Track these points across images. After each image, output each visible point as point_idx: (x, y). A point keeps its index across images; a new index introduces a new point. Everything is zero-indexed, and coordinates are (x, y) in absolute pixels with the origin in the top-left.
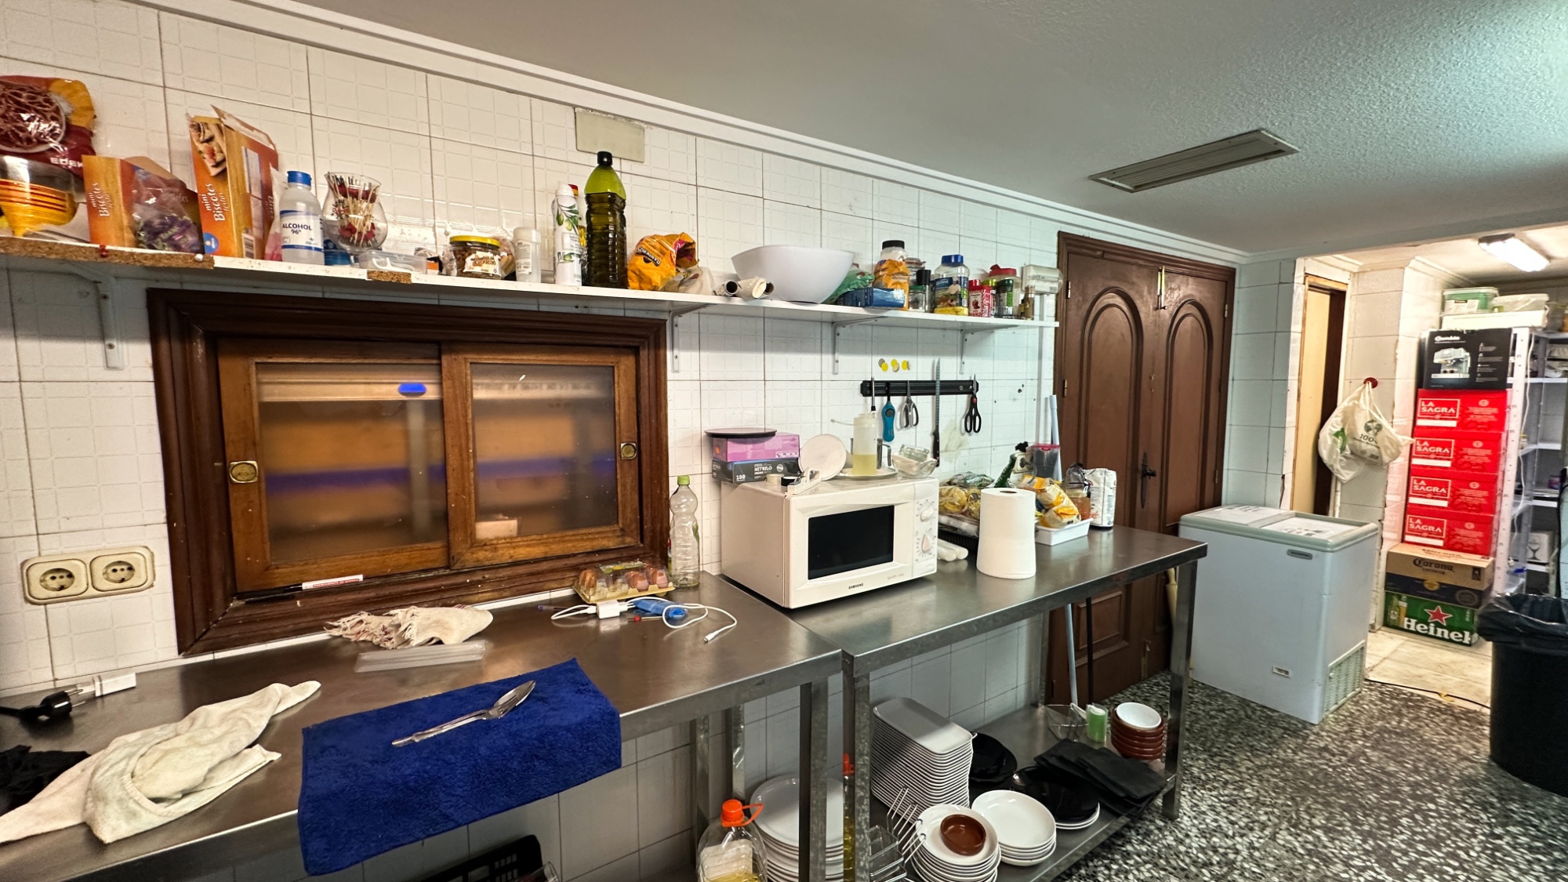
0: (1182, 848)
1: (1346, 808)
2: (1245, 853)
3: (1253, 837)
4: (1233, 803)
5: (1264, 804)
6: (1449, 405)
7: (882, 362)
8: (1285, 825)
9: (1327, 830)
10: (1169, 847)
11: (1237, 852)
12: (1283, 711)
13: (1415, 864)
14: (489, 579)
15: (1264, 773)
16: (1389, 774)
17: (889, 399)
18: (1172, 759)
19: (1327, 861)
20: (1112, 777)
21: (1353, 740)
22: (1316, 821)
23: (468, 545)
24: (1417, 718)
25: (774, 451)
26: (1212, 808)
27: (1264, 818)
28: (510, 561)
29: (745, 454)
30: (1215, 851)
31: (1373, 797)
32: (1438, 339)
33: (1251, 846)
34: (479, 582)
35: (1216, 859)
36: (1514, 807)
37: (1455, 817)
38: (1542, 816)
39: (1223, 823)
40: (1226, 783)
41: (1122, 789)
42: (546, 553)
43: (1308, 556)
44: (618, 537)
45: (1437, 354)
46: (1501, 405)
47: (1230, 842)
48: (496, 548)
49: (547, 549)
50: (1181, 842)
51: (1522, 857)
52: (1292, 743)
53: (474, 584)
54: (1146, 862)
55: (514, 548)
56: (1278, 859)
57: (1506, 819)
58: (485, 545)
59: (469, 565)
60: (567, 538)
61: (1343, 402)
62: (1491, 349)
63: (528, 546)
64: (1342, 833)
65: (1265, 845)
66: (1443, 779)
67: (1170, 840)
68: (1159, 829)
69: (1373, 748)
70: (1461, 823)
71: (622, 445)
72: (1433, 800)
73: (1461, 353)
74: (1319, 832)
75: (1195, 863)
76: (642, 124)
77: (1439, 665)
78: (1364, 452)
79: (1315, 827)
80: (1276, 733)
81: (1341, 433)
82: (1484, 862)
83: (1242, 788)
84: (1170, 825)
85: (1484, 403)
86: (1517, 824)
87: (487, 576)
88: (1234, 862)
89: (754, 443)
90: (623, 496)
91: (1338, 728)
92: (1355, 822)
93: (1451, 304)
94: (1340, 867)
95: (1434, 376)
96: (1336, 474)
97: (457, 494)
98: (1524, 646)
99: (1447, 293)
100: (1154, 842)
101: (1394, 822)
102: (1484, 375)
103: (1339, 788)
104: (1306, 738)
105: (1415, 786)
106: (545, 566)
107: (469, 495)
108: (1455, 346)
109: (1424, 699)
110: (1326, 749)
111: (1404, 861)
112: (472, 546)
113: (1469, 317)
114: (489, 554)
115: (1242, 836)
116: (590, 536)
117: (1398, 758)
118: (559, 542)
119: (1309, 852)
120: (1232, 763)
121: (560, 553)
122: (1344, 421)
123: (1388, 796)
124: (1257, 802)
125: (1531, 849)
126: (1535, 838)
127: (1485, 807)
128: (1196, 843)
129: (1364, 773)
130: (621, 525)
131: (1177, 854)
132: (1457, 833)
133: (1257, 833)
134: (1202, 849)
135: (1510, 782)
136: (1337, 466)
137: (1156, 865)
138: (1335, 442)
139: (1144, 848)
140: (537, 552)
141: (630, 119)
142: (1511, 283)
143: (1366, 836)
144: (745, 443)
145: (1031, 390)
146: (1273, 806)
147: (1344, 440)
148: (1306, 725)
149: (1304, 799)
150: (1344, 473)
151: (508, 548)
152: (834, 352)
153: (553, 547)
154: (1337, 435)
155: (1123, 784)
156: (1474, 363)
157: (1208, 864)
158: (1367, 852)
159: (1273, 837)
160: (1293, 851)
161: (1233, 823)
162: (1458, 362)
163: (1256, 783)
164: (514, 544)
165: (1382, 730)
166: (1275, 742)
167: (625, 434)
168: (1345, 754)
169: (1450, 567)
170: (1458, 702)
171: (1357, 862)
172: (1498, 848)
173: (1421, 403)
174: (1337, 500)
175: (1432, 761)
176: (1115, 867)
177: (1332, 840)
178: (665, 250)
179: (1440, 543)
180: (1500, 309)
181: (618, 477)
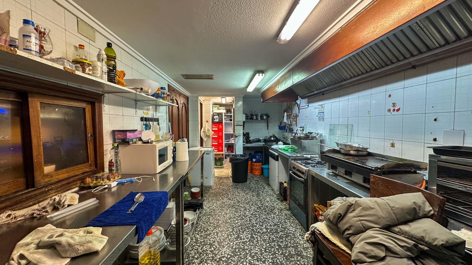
0: (207, 212)
1: (222, 195)
2: (215, 207)
3: (214, 205)
4: (209, 202)
5: (213, 200)
6: (216, 126)
7: (144, 112)
8: (217, 201)
9: (222, 199)
10: (205, 212)
11: (214, 208)
12: (207, 185)
13: (233, 198)
14: (54, 188)
15: (210, 195)
16: (224, 189)
17: (146, 122)
18: (202, 196)
19: (224, 203)
20: (196, 202)
21: (218, 186)
22: (220, 199)
23: (42, 176)
24: (223, 180)
25: (137, 135)
26: (207, 204)
27: (214, 202)
28: (57, 180)
29: (131, 136)
30: (211, 209)
31: (224, 192)
32: (214, 114)
33: (215, 206)
34: (51, 190)
35: (212, 210)
36: (237, 187)
37: (233, 191)
38: (240, 186)
39: (210, 205)
40: (206, 199)
41: (199, 203)
42: (69, 175)
43: (209, 154)
44: (89, 167)
45: (214, 117)
46: (222, 125)
47: (212, 207)
48: (52, 176)
49: (69, 174)
50: (206, 211)
51: (241, 192)
52: (211, 190)
53: (49, 190)
54: (203, 216)
55: (58, 175)
56: (219, 206)
57: (237, 188)
58: (48, 175)
59: (43, 184)
60: (75, 169)
61: (204, 126)
62: (221, 116)
63: (63, 174)
64: (224, 198)
65: (217, 205)
66: (229, 187)
67: (204, 211)
68: (202, 211)
69: (220, 186)
70: (234, 191)
71: (89, 135)
72: (230, 190)
73: (217, 117)
74: (221, 200)
75: (210, 212)
76: (95, 30)
77: (221, 171)
78: (207, 135)
79: (221, 199)
80: (208, 189)
81: (204, 132)
82: (238, 194)
83: (209, 199)
84: (203, 209)
85: (220, 125)
86: (239, 188)
87: (53, 187)
88: (214, 209)
89: (133, 133)
90: (90, 152)
91: (215, 185)
92: (224, 196)
93: (214, 108)
94: (226, 203)
95: (214, 121)
96: (203, 139)
97: (37, 156)
98: (235, 162)
99: (213, 106)
100: (203, 213)
101: (228, 194)
102: (220, 120)
103: (220, 193)
104: (212, 188)
105: (227, 189)
106: (71, 180)
107: (41, 156)
108: (217, 115)
109: (222, 177)
110: (215, 189)
111: (232, 198)
112: (43, 177)
113: (216, 111)
114: (50, 179)
115: (213, 205)
116: (82, 168)
117: (224, 186)
118: (73, 171)
119: (222, 203)
120: (205, 196)
121: (73, 175)
122: (204, 129)
123: (226, 191)
124: (212, 200)
125: (241, 191)
126: (241, 189)
127: (235, 188)
128: (208, 210)
129: (221, 190)
130: (90, 163)
131: (207, 213)
132: (234, 192)
133: (215, 204)
134: (209, 210)
135: (235, 184)
136: (204, 138)
137: (205, 216)
138: (203, 133)
139: (202, 215)
140: (65, 176)
141: (92, 28)
142: (221, 105)
143: (226, 197)
144: (131, 133)
145: (166, 121)
146: (214, 199)
147: (204, 133)
148: (211, 186)
149: (217, 197)
150: (205, 139)
151: (56, 176)
152: (136, 108)
153: (70, 173)
154: (203, 132)
155: (199, 202)
156: (219, 118)
157: (212, 212)
158: (228, 200)
159: (217, 204)
160: (220, 204)
161: (211, 204)
162: (217, 118)
163: (210, 197)
164: (58, 174)
165: (220, 183)
166: (209, 190)
167: (89, 131)
168: (218, 188)
169: (219, 154)
170: (226, 176)
171: (227, 201)
172: (239, 192)
173: (213, 126)
174: (204, 144)
175: (227, 185)
176: (200, 220)
177: (223, 200)
178: (121, 75)
179: (217, 151)
180: (220, 109)
181: (88, 146)
